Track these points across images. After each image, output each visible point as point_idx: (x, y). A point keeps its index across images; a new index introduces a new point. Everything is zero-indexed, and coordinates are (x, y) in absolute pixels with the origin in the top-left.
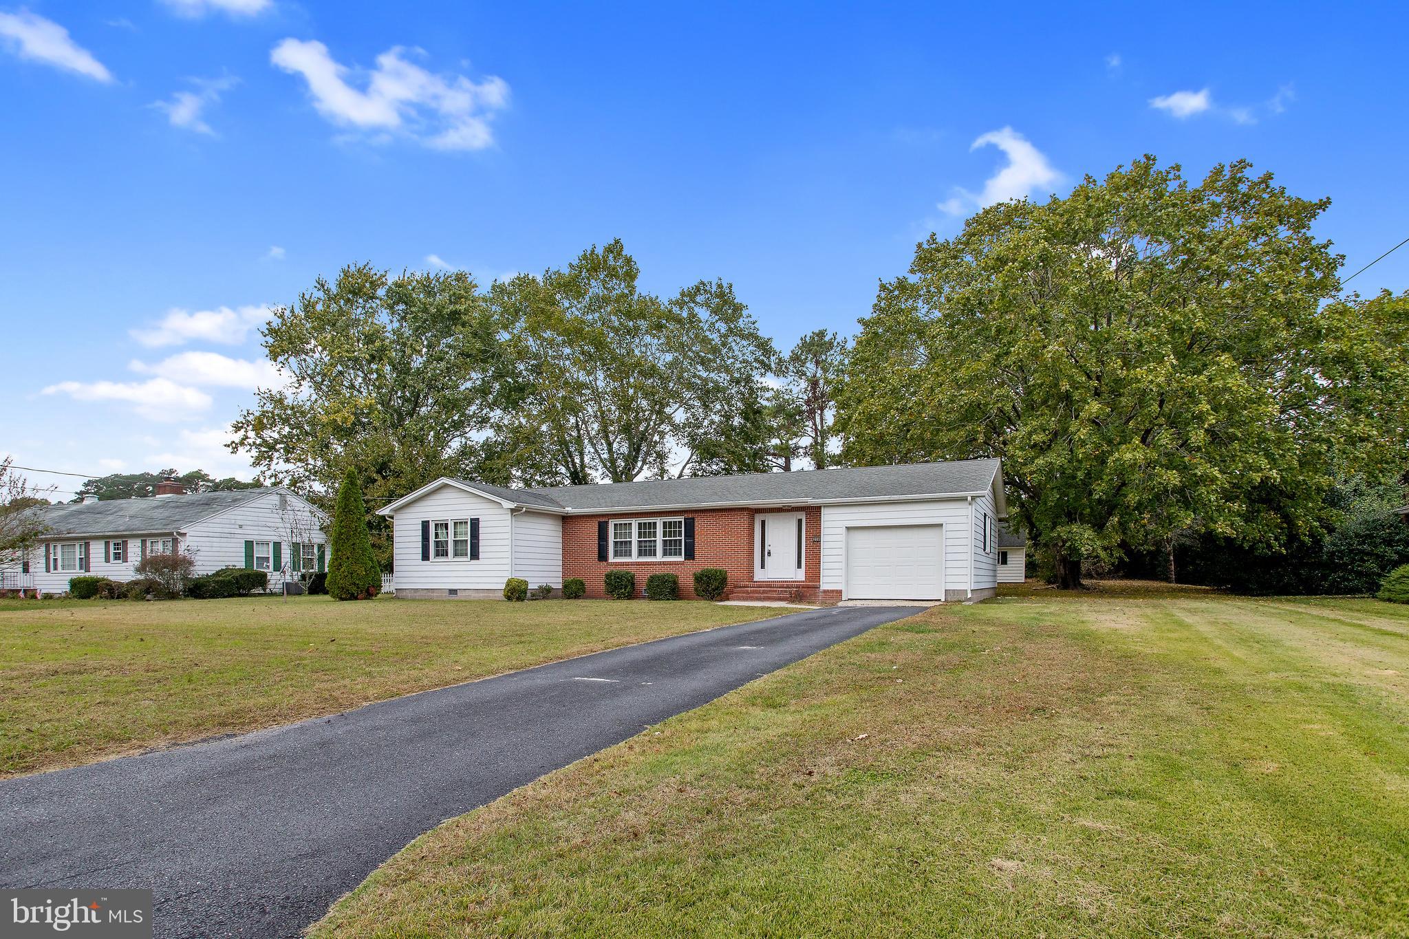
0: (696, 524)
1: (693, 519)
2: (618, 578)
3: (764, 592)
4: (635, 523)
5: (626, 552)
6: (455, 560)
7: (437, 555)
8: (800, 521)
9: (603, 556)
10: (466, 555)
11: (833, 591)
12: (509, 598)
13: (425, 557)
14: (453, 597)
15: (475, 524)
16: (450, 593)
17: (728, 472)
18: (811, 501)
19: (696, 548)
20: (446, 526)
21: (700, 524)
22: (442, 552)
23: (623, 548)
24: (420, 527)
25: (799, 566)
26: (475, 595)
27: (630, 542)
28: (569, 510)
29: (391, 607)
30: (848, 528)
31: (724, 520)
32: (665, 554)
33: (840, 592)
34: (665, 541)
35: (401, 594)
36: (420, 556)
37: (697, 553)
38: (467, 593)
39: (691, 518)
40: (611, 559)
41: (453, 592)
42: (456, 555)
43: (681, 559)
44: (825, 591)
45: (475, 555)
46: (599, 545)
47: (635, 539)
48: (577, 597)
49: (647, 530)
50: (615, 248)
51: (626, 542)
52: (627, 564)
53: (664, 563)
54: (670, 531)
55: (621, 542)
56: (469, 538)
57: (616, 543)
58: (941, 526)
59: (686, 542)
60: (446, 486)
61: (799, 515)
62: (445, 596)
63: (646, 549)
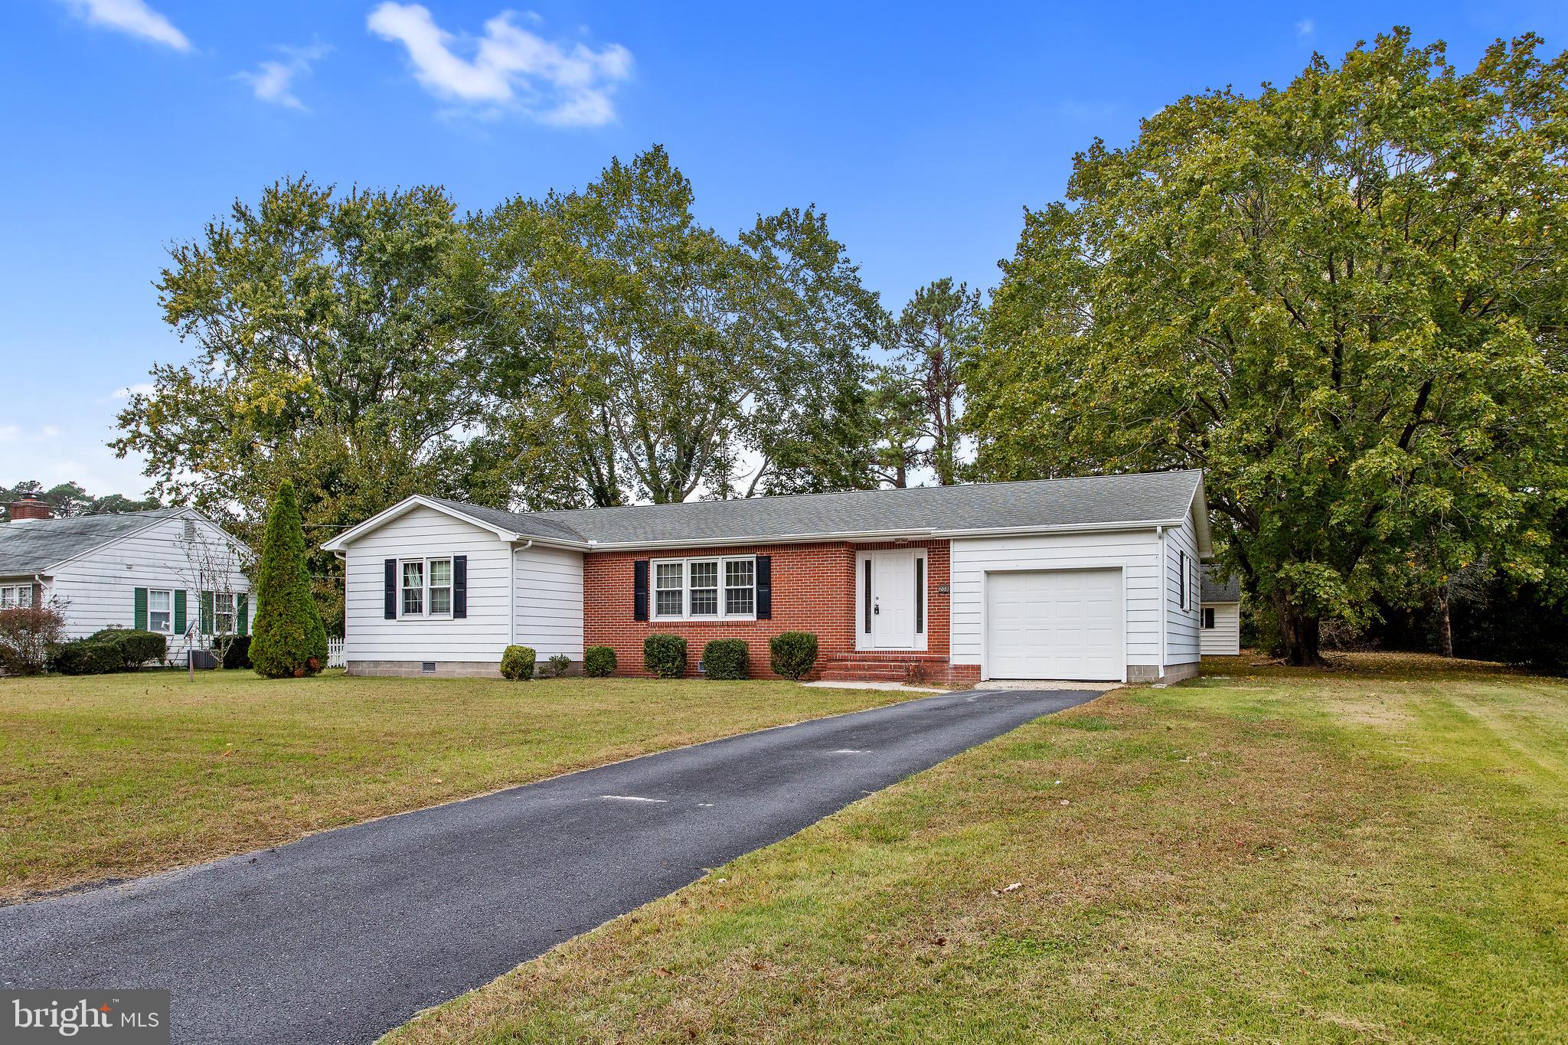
0: (773, 565)
1: (769, 558)
2: (663, 646)
3: (870, 668)
4: (686, 563)
5: (674, 607)
6: (432, 618)
7: (407, 610)
8: (920, 562)
9: (641, 613)
10: (448, 610)
11: (967, 667)
12: (508, 676)
13: (390, 613)
14: (430, 674)
15: (460, 567)
16: (425, 669)
17: (817, 487)
18: (935, 532)
19: (774, 602)
20: (420, 566)
21: (779, 568)
22: (413, 606)
23: (670, 601)
24: (383, 569)
25: (920, 629)
26: (459, 672)
27: (680, 592)
28: (593, 544)
29: (342, 687)
30: (988, 573)
31: (812, 561)
32: (729, 610)
33: (978, 668)
34: (729, 591)
35: (355, 669)
36: (382, 612)
37: (774, 609)
38: (449, 668)
39: (766, 556)
40: (653, 617)
41: (429, 666)
42: (433, 610)
43: (752, 617)
44: (956, 667)
45: (460, 611)
46: (637, 597)
47: (686, 587)
48: (604, 674)
49: (703, 573)
50: (655, 159)
51: (674, 592)
52: (676, 625)
53: (728, 625)
54: (737, 577)
55: (668, 593)
56: (452, 586)
57: (659, 593)
58: (1119, 569)
59: (758, 593)
60: (420, 508)
61: (923, 553)
62: (419, 672)
63: (703, 603)
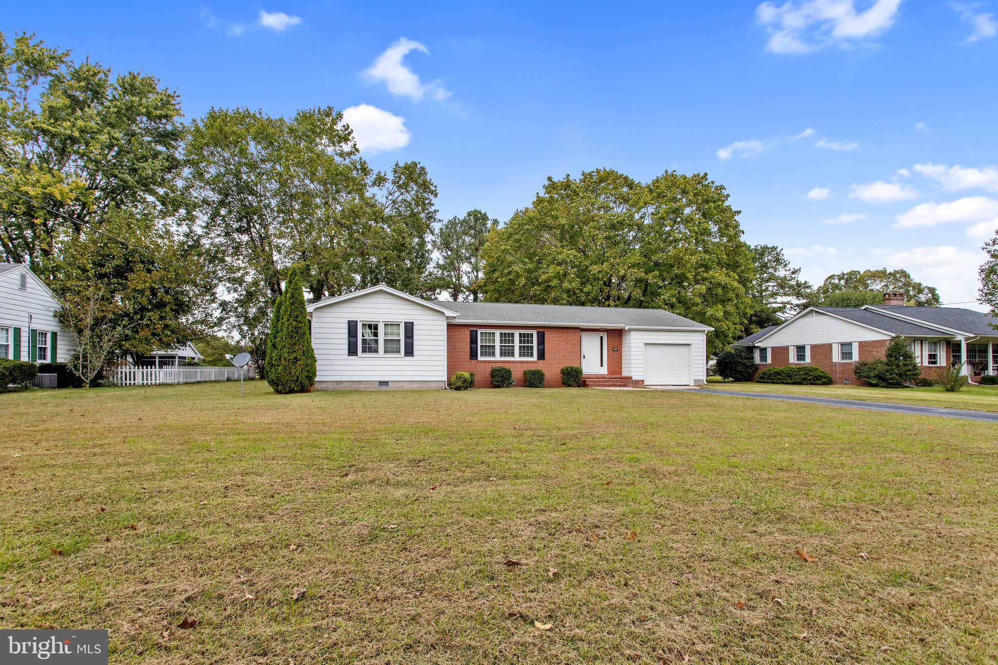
0: (546, 336)
1: (544, 332)
3: (605, 381)
4: (498, 333)
5: (491, 353)
6: (387, 356)
7: (364, 351)
8: (602, 338)
9: (473, 355)
10: (399, 352)
11: (639, 381)
13: (352, 351)
14: (384, 388)
15: (409, 328)
16: (380, 385)
18: (619, 327)
19: (546, 352)
20: (376, 327)
21: (548, 337)
22: (370, 348)
23: (489, 350)
24: (346, 326)
25: (602, 366)
26: (407, 386)
27: (494, 347)
30: (646, 344)
31: (564, 335)
32: (520, 355)
33: (643, 381)
34: (520, 347)
35: (320, 387)
36: (346, 352)
37: (547, 355)
38: (400, 384)
39: (542, 331)
40: (480, 358)
41: (386, 383)
42: (386, 352)
43: (533, 359)
44: (634, 381)
45: (409, 351)
46: (471, 348)
47: (497, 344)
49: (507, 338)
51: (489, 346)
52: (494, 362)
53: (520, 362)
54: (524, 340)
55: (486, 346)
56: (402, 337)
57: (482, 346)
58: (689, 345)
59: (538, 348)
60: (381, 292)
61: (601, 334)
62: (375, 387)
63: (507, 351)
